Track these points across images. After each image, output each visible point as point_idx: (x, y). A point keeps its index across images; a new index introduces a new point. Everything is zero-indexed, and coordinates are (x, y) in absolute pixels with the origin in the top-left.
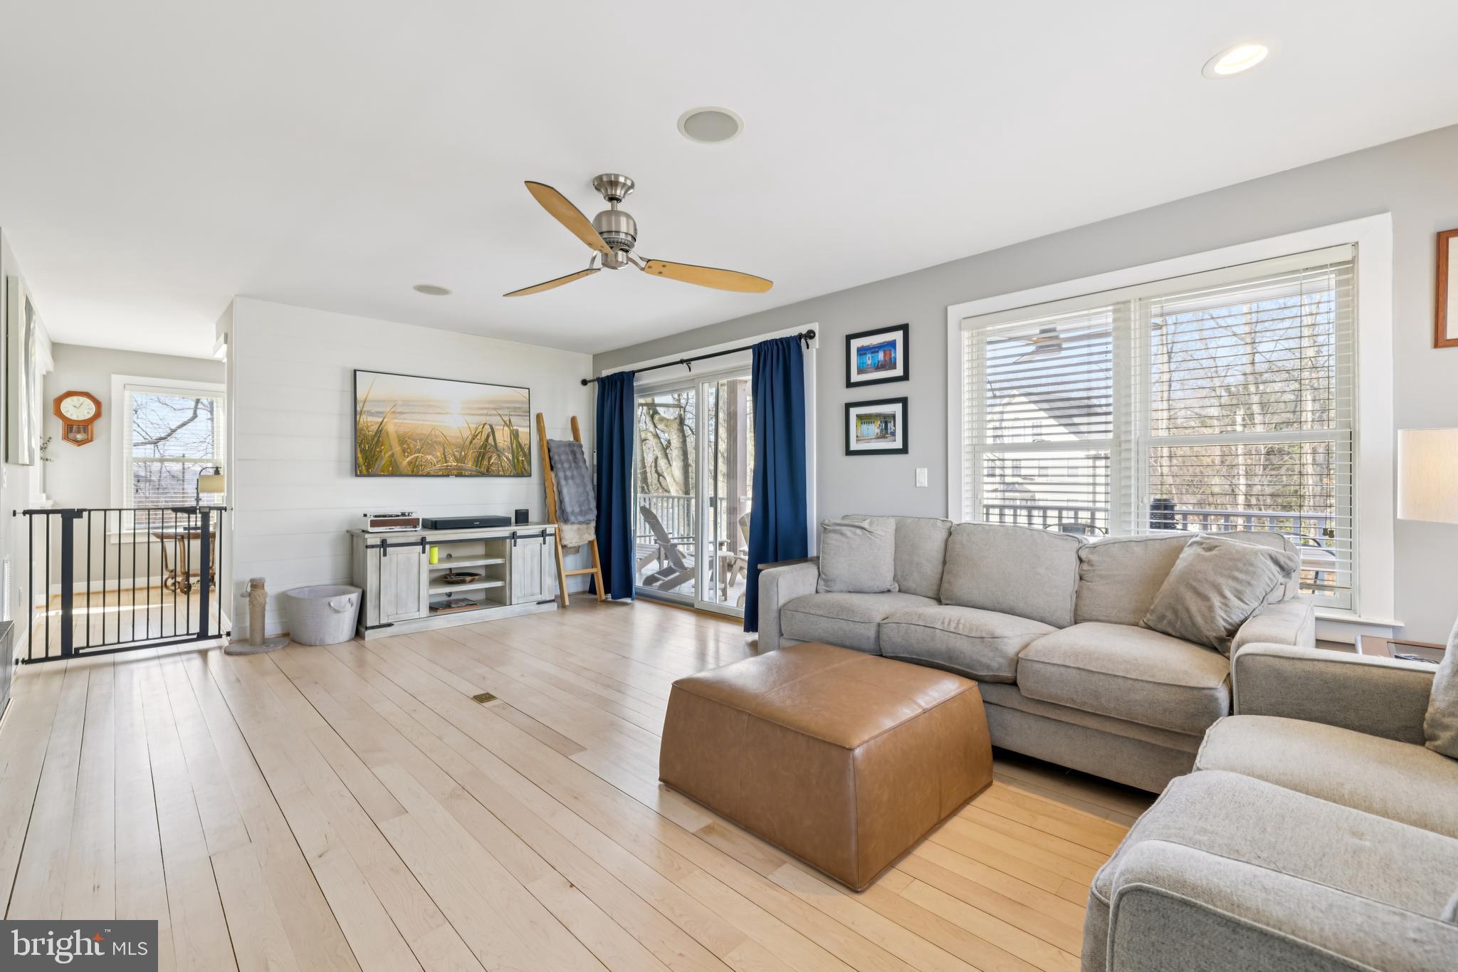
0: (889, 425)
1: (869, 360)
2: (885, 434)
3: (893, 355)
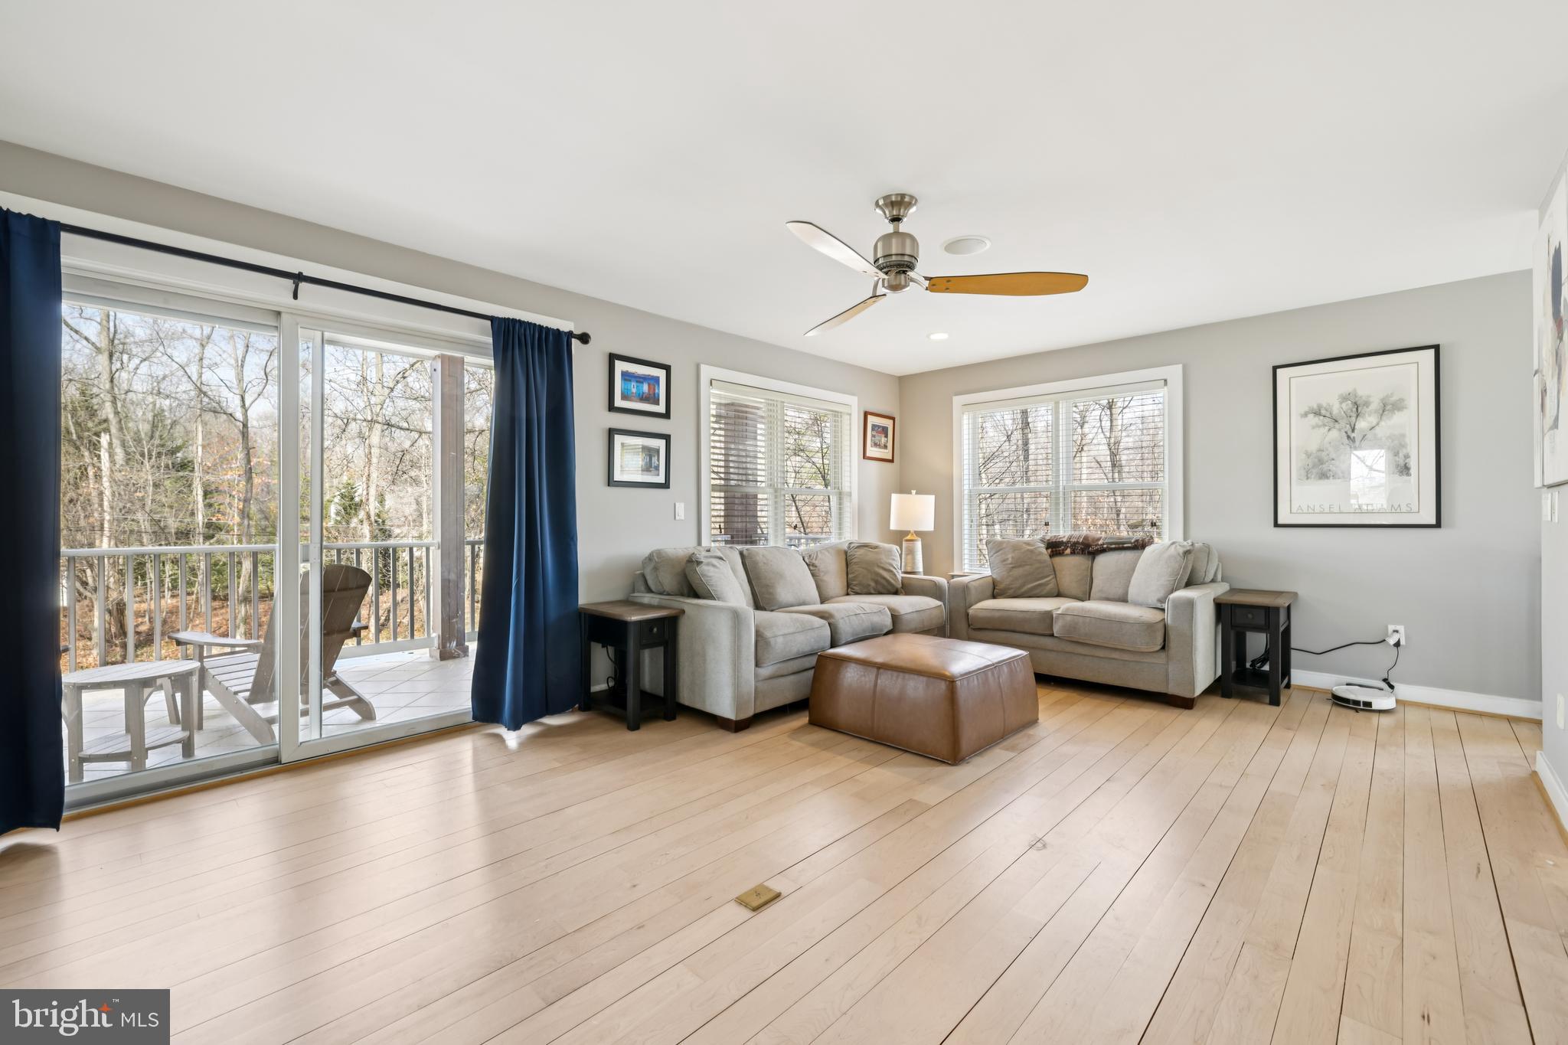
0: (653, 459)
1: (633, 387)
2: (649, 468)
3: (657, 391)
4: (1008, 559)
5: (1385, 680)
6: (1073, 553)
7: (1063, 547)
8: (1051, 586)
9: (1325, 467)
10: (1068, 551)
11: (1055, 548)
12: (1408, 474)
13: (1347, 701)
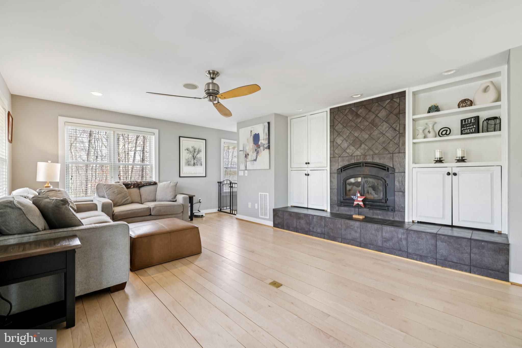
4: (115, 191)
5: (198, 210)
6: (134, 187)
7: (130, 186)
8: (130, 200)
9: (189, 163)
10: (132, 187)
11: (128, 186)
12: (202, 166)
13: (198, 216)
